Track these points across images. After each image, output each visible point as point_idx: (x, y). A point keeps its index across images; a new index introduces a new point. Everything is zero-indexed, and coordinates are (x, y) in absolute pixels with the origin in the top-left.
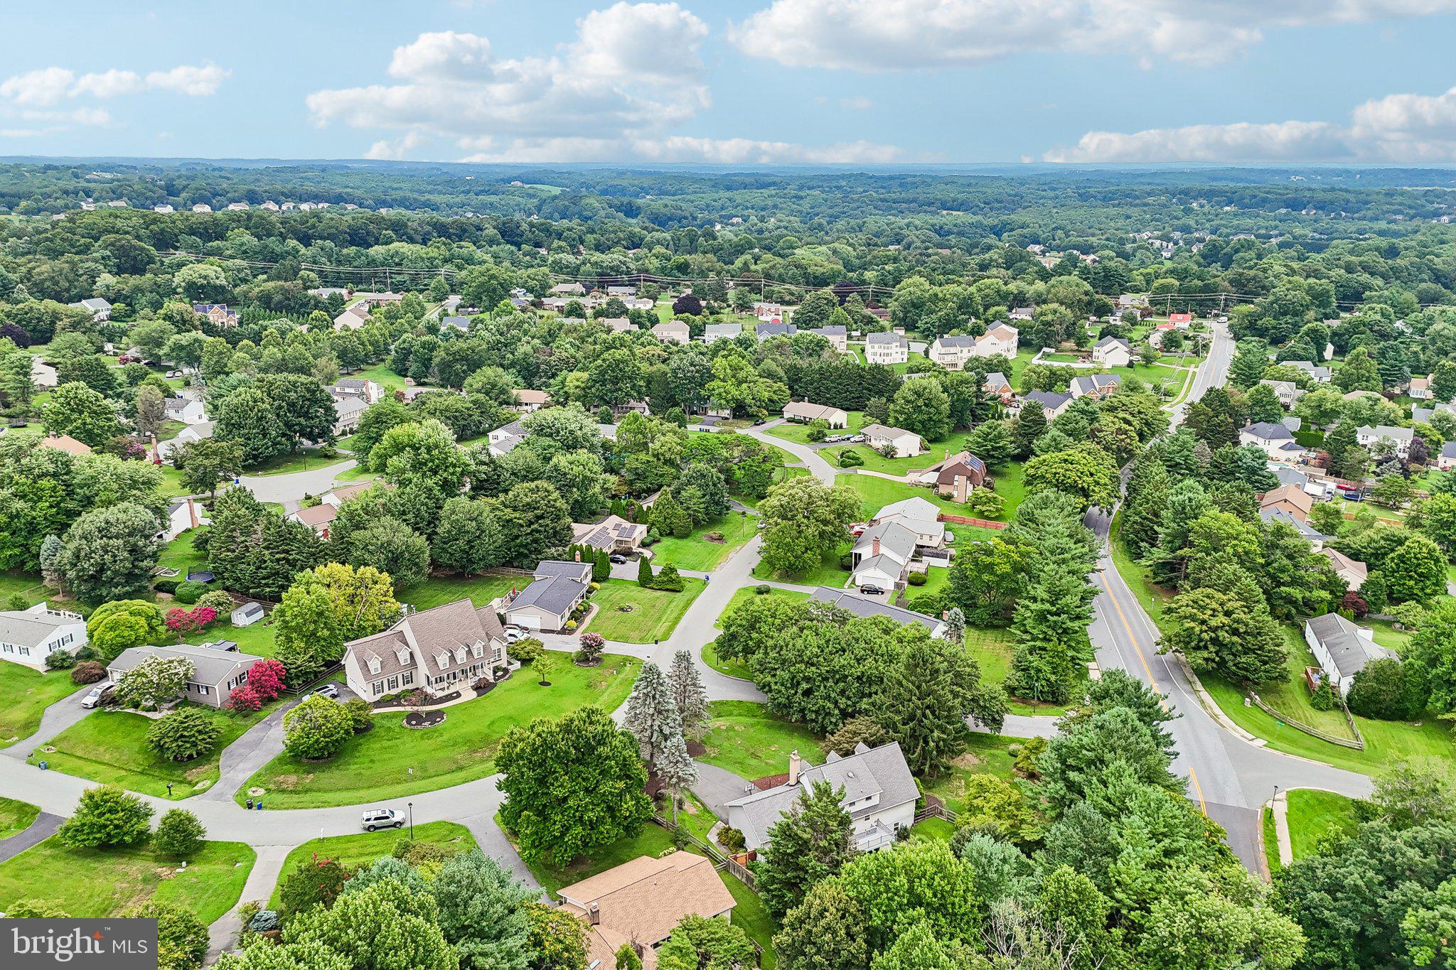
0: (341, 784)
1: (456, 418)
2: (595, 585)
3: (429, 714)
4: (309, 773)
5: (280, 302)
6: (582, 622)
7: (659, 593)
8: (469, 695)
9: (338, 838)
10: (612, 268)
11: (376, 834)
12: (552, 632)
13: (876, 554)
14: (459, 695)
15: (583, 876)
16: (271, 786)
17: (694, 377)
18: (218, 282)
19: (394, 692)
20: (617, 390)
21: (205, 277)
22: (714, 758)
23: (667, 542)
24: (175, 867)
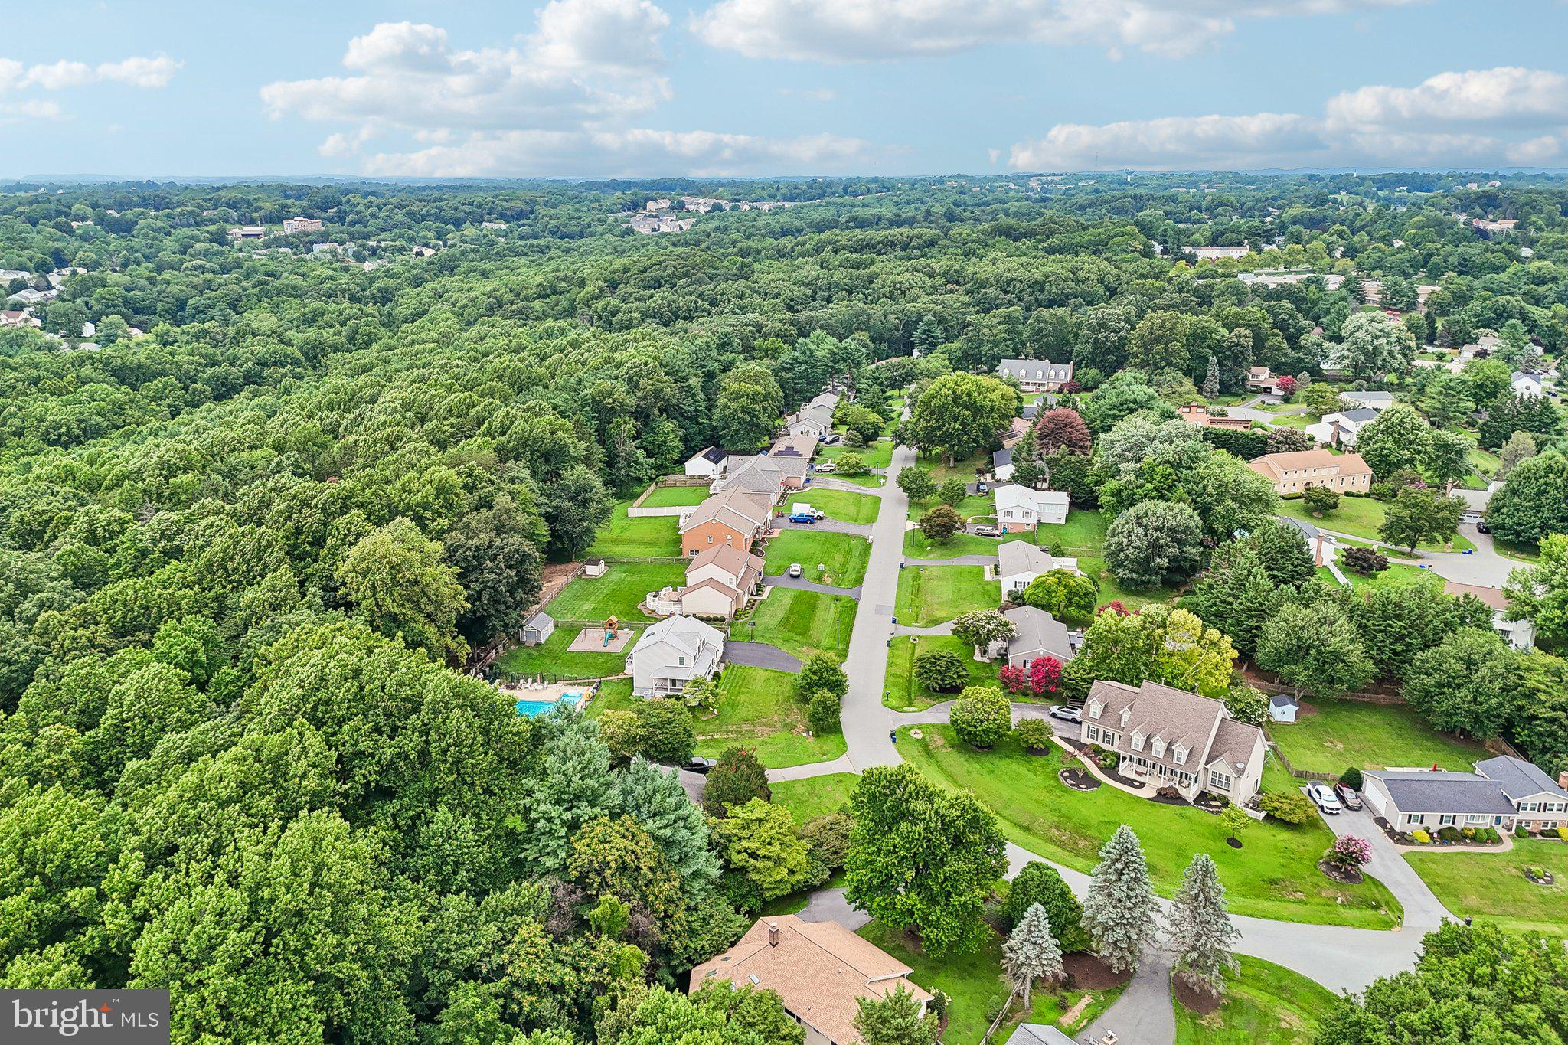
0: (953, 770)
3: (1088, 777)
4: (952, 747)
8: (1147, 792)
12: (1385, 825)
16: (927, 738)
22: (1197, 1026)
24: (807, 731)
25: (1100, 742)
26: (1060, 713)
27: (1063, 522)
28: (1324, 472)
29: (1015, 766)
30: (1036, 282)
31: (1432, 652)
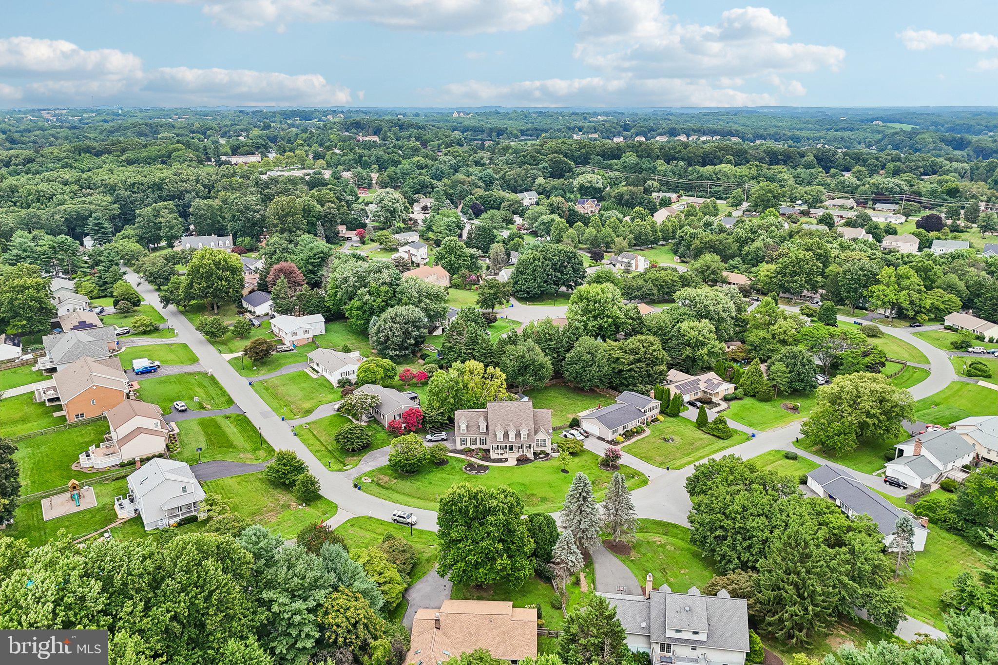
0: (407, 491)
1: (662, 286)
2: (661, 418)
3: (480, 466)
4: (396, 478)
5: (627, 200)
6: (629, 440)
7: (707, 436)
8: (512, 462)
9: (378, 520)
10: (887, 189)
11: (397, 526)
12: (603, 440)
13: (917, 454)
14: (506, 460)
15: (479, 598)
16: (375, 480)
17: (859, 280)
18: (597, 185)
19: (473, 447)
20: (793, 282)
21: (590, 182)
22: (632, 561)
23: (748, 401)
24: (300, 505)
25: (469, 445)
26: (433, 438)
27: (324, 332)
28: (431, 278)
29: (439, 475)
30: (155, 184)
31: (572, 353)
